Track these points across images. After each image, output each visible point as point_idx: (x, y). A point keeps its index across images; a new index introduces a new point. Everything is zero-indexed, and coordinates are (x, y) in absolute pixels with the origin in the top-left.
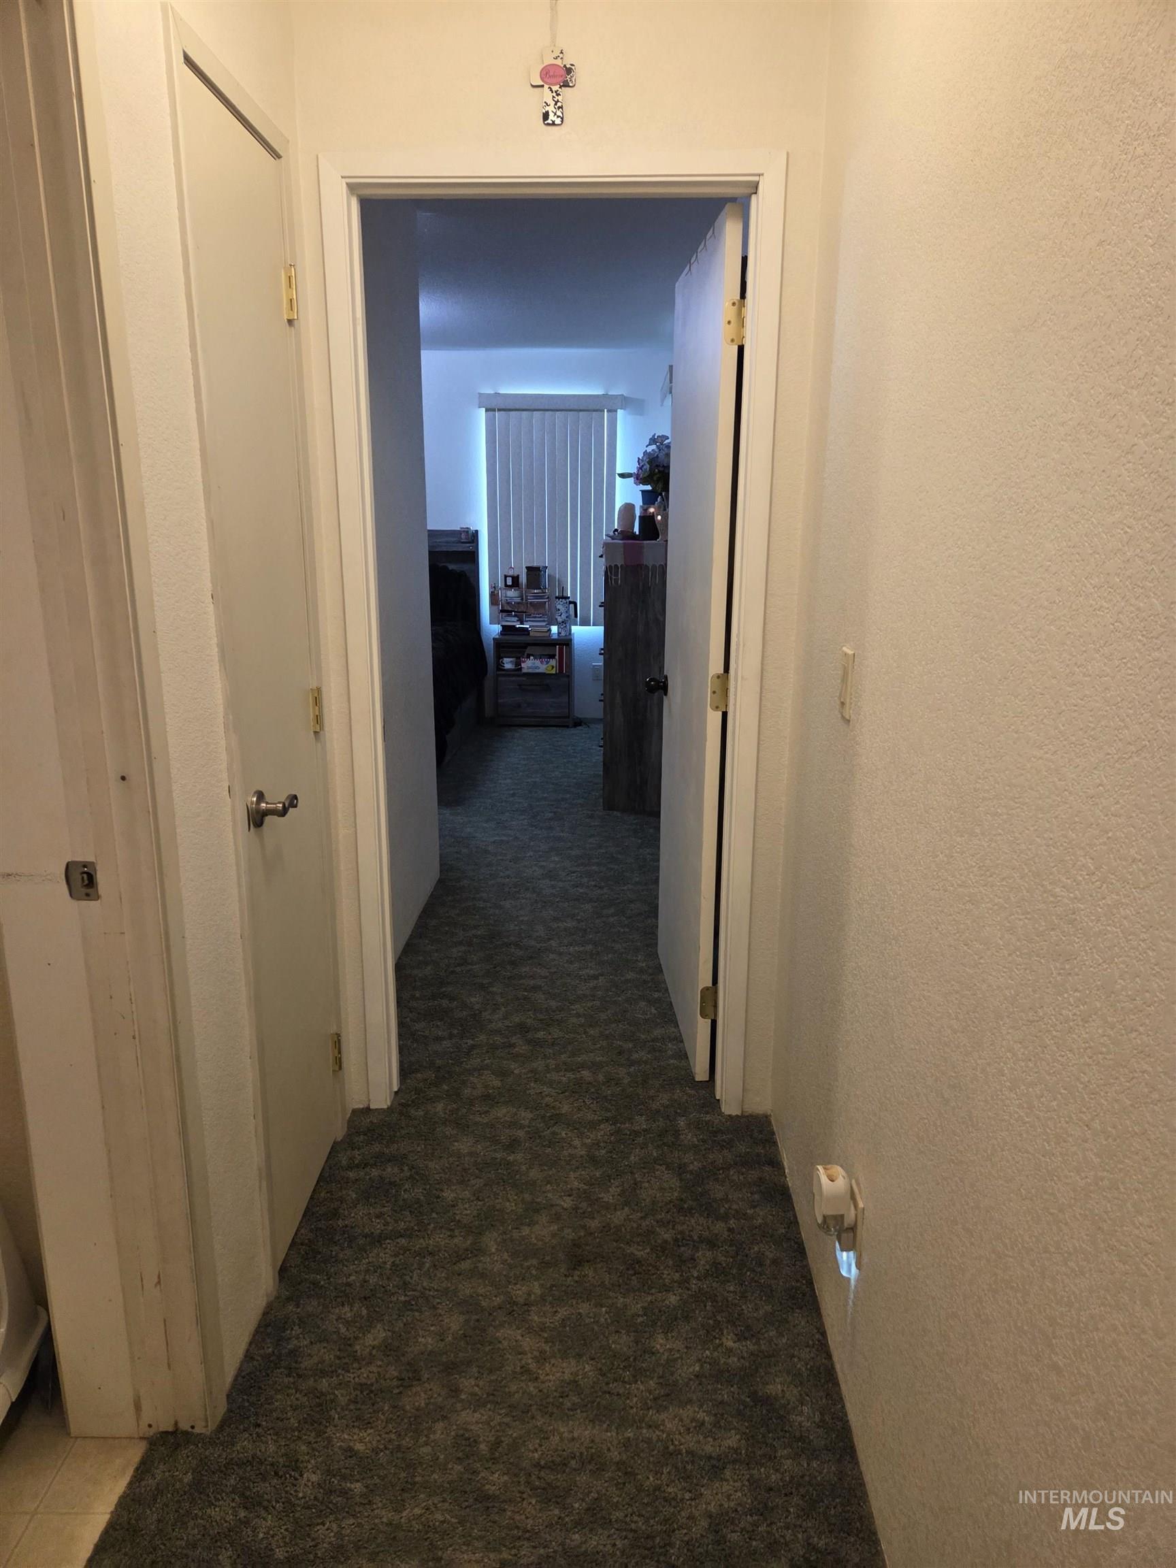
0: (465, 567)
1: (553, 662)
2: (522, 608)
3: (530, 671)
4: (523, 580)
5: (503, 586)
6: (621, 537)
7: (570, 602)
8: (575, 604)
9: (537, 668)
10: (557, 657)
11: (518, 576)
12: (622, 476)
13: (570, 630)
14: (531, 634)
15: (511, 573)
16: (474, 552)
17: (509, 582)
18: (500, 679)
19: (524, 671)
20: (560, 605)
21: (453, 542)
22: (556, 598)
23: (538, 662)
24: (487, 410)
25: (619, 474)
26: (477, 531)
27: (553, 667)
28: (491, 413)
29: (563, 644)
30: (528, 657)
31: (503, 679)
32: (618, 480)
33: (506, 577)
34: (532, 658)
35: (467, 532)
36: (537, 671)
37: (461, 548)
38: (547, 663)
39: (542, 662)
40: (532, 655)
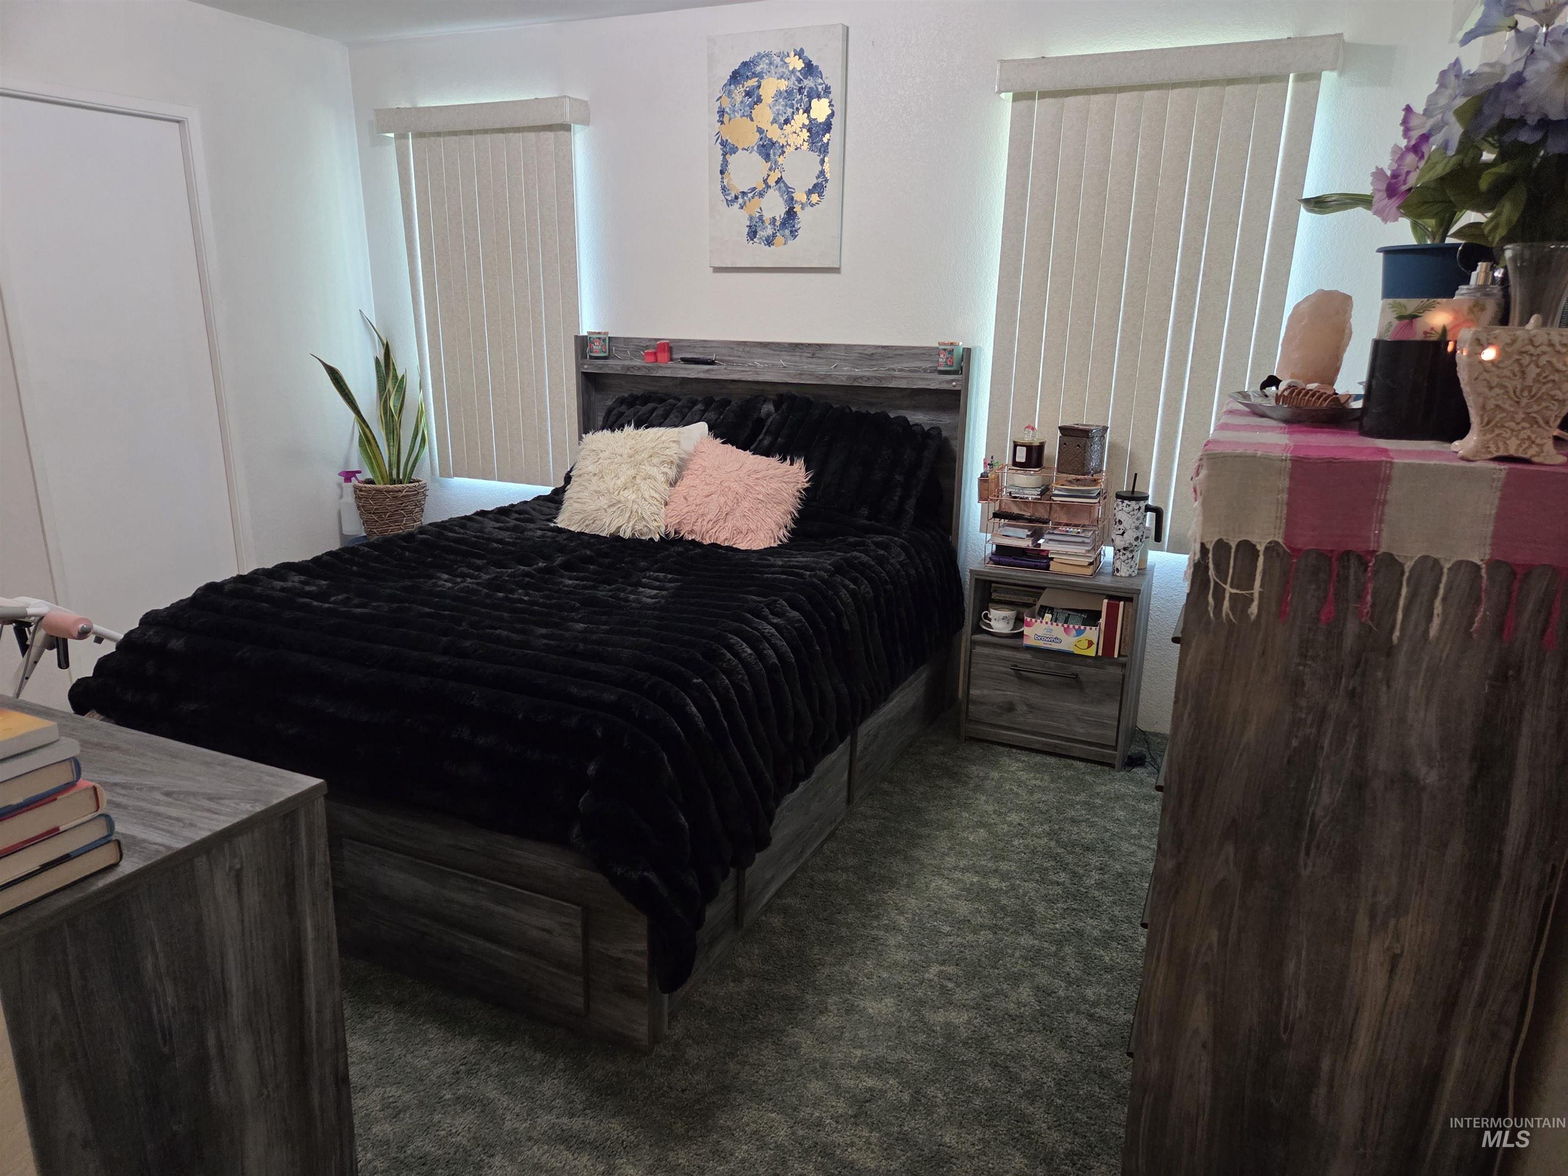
0: (944, 420)
1: (1093, 633)
2: (1042, 513)
3: (1041, 644)
4: (1052, 451)
5: (1011, 463)
6: (1285, 410)
7: (1148, 509)
8: (1159, 514)
9: (1057, 640)
10: (1102, 621)
11: (1041, 447)
12: (1319, 204)
13: (1144, 559)
14: (1053, 566)
15: (1028, 438)
16: (958, 393)
17: (1021, 456)
18: (978, 650)
19: (1029, 641)
20: (1124, 512)
21: (925, 370)
22: (1118, 496)
23: (1058, 630)
24: (1015, 99)
25: (1307, 201)
26: (968, 352)
27: (1090, 643)
28: (1023, 104)
29: (1120, 599)
30: (1043, 610)
31: (986, 651)
32: (1305, 217)
33: (1016, 445)
34: (1048, 616)
35: (951, 352)
36: (1055, 646)
37: (936, 382)
38: (1079, 632)
39: (1066, 630)
40: (1051, 610)
